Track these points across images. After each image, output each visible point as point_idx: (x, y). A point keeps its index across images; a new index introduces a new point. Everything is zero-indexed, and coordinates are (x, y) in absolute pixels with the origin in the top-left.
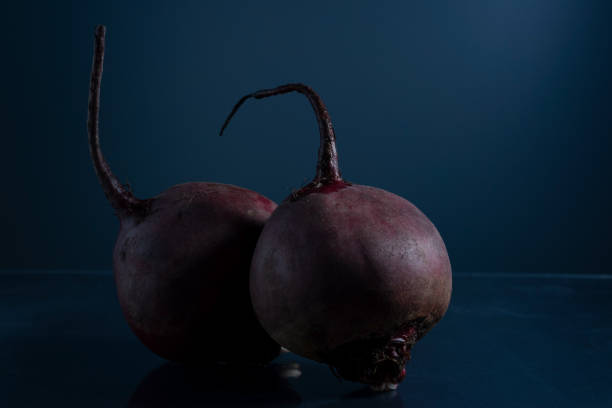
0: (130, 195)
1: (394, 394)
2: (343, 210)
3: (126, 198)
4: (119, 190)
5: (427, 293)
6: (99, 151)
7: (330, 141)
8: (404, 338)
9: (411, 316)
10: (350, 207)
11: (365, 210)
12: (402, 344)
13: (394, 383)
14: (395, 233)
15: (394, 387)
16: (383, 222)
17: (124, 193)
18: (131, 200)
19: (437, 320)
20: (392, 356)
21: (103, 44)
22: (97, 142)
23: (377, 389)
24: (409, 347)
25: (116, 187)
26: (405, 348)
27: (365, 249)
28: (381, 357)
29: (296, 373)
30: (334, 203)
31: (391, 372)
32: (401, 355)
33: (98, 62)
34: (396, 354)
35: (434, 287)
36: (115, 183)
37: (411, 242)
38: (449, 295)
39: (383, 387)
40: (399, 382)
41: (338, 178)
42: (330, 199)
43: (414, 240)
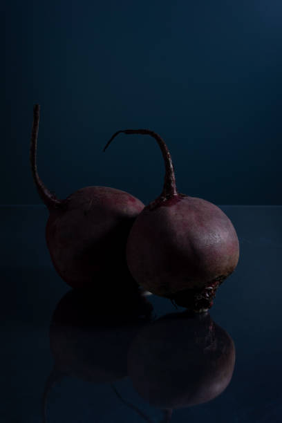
0: (55, 199)
1: (207, 314)
2: (180, 218)
3: (53, 200)
4: (50, 196)
5: (226, 264)
6: (37, 174)
7: (171, 172)
8: (213, 287)
9: (216, 276)
10: (183, 216)
11: (192, 216)
12: (211, 290)
14: (209, 231)
15: (206, 310)
16: (202, 225)
17: (52, 197)
18: (56, 201)
19: (230, 273)
20: (205, 296)
21: (39, 115)
22: (36, 169)
23: (196, 312)
24: (215, 290)
27: (191, 240)
28: (200, 297)
30: (174, 213)
31: (206, 304)
32: (211, 296)
33: (35, 125)
34: (208, 295)
35: (229, 260)
36: (46, 192)
37: (217, 237)
38: (237, 260)
39: (201, 311)
40: (209, 308)
41: (176, 194)
42: (172, 211)
43: (219, 235)
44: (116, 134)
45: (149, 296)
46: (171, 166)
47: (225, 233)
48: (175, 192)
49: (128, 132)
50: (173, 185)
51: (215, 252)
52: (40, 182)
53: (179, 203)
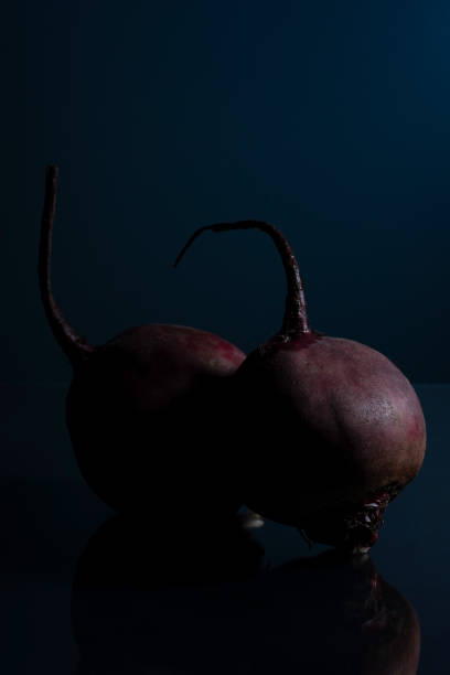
0: (84, 343)
1: (366, 557)
2: (314, 370)
3: (80, 345)
4: (73, 338)
5: (402, 458)
7: (298, 290)
8: (378, 503)
9: (385, 482)
10: (322, 367)
11: (337, 369)
12: (375, 509)
13: (365, 546)
14: (370, 395)
15: (365, 550)
16: (357, 384)
17: (78, 341)
18: (85, 347)
19: (410, 479)
20: (365, 522)
22: (49, 288)
24: (382, 511)
25: (69, 334)
26: (378, 513)
27: (337, 411)
28: (353, 523)
29: (258, 523)
30: (304, 363)
31: (366, 537)
32: (374, 521)
34: (368, 520)
35: (409, 451)
36: (67, 330)
37: (386, 405)
38: (423, 454)
39: (355, 551)
40: (371, 545)
41: (306, 330)
42: (301, 358)
43: (389, 403)
44: (198, 233)
45: (256, 529)
46: (298, 279)
47: (400, 400)
48: (305, 327)
49: (218, 228)
50: (302, 314)
51: (382, 434)
52: (57, 314)
53: (313, 345)
